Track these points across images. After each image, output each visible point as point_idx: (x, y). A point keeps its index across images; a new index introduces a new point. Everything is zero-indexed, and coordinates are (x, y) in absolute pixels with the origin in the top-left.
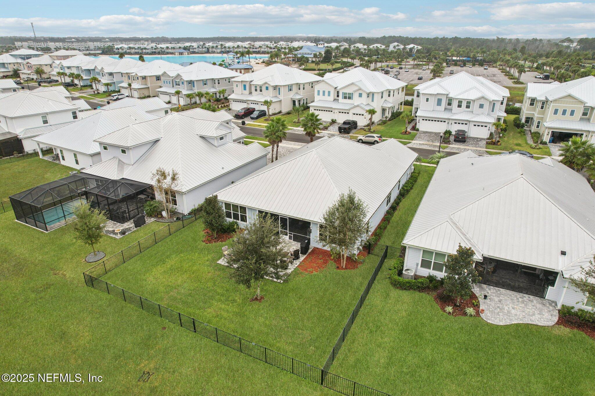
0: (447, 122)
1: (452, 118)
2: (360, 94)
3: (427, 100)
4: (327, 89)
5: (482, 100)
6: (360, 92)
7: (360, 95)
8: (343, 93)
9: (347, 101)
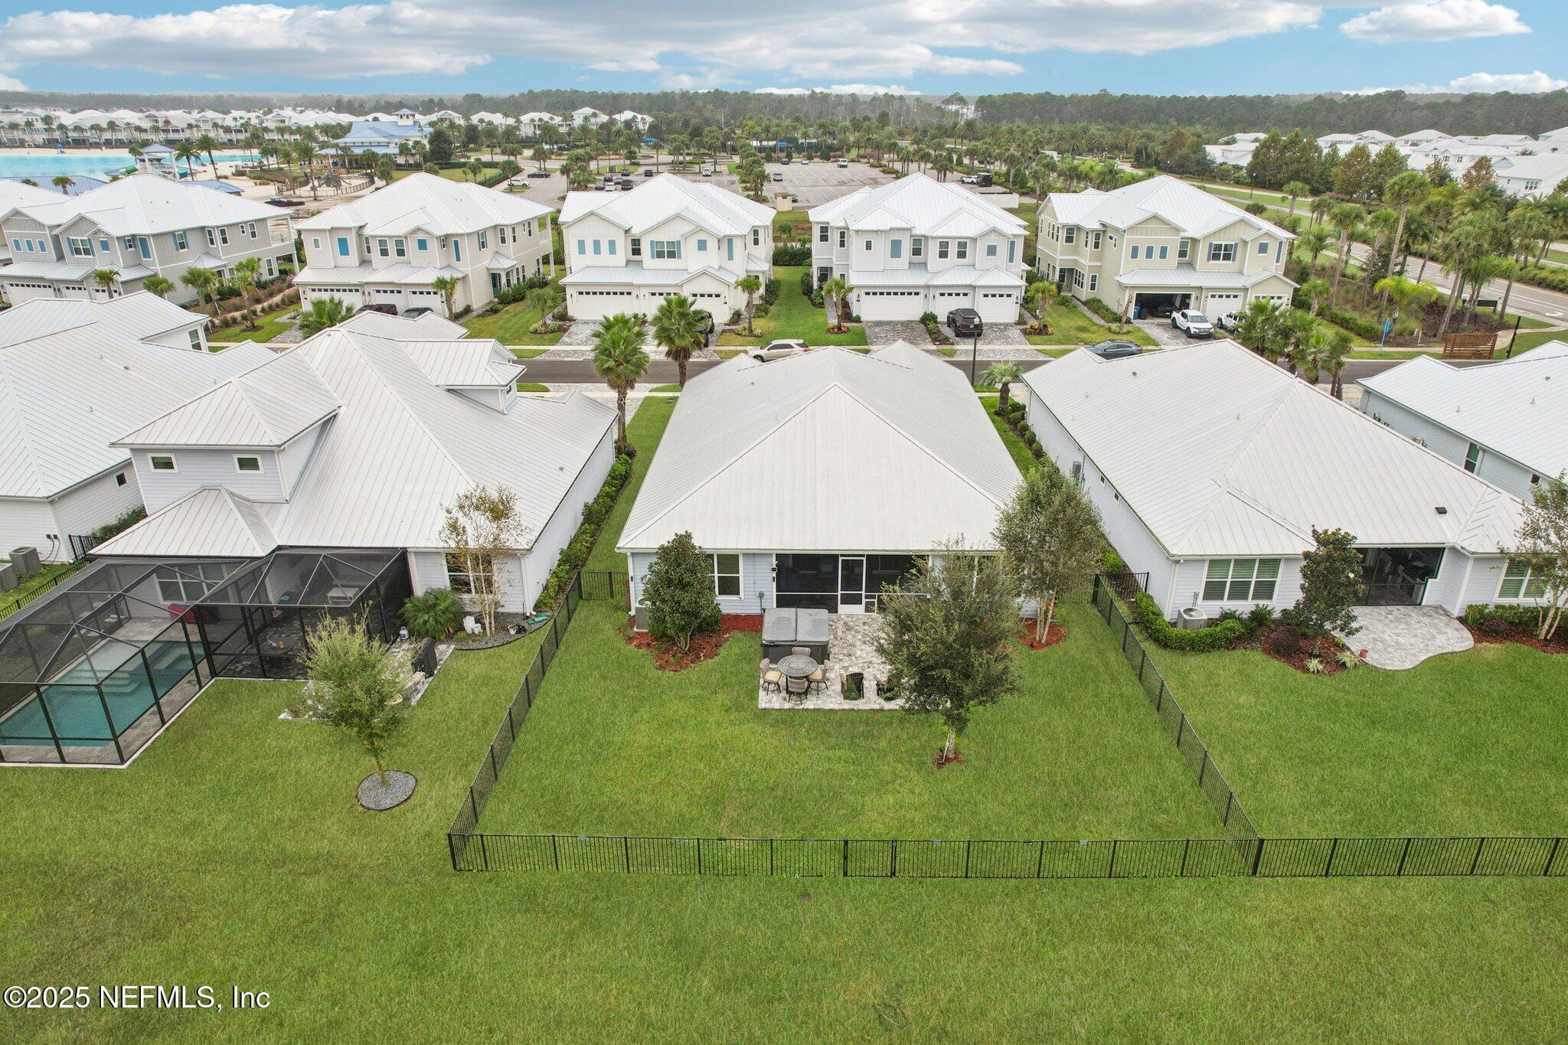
0: (922, 295)
1: (935, 283)
2: (700, 242)
3: (869, 246)
4: (605, 235)
5: (993, 236)
6: (702, 236)
7: (702, 245)
8: (652, 242)
9: (667, 263)
